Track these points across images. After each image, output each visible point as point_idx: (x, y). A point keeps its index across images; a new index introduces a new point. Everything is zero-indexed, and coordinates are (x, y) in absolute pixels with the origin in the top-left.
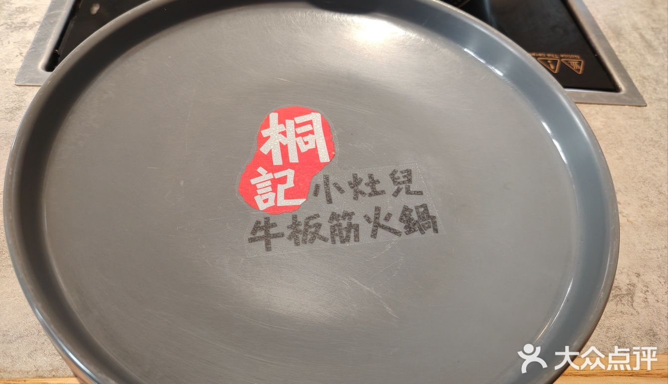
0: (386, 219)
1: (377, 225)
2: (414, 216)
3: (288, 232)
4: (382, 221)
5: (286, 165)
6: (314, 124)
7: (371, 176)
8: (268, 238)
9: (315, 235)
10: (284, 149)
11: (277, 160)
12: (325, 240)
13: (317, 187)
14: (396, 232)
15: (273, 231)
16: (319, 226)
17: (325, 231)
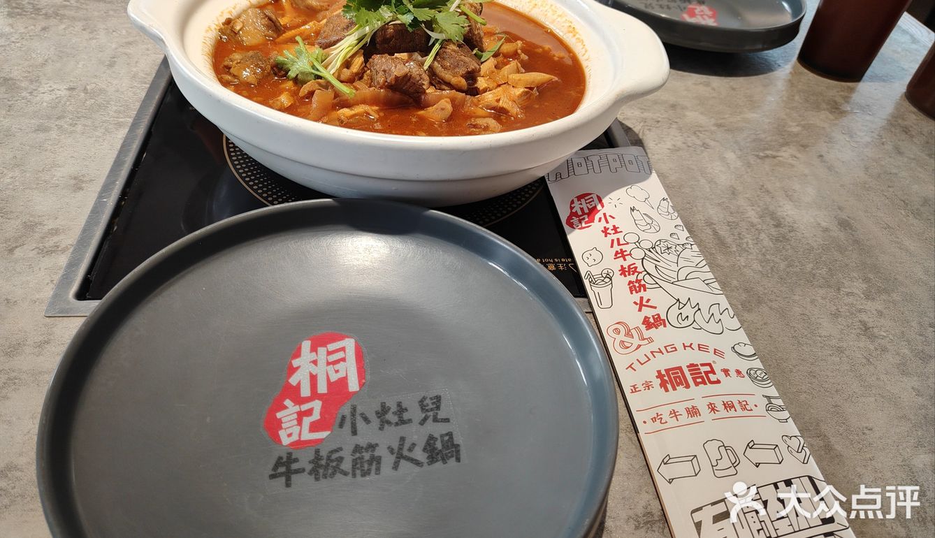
0: (410, 450)
1: (400, 456)
2: (439, 445)
3: (309, 467)
4: (405, 453)
5: (315, 395)
6: (347, 351)
7: (399, 405)
8: (288, 475)
9: (337, 469)
10: (313, 378)
11: (305, 391)
12: (345, 474)
13: (343, 418)
14: (418, 463)
15: (294, 466)
16: (341, 459)
17: (347, 465)
